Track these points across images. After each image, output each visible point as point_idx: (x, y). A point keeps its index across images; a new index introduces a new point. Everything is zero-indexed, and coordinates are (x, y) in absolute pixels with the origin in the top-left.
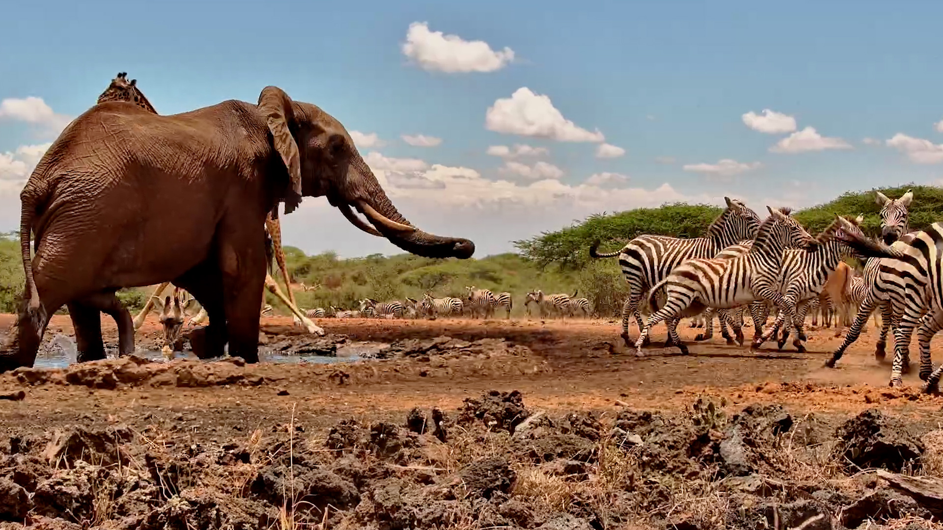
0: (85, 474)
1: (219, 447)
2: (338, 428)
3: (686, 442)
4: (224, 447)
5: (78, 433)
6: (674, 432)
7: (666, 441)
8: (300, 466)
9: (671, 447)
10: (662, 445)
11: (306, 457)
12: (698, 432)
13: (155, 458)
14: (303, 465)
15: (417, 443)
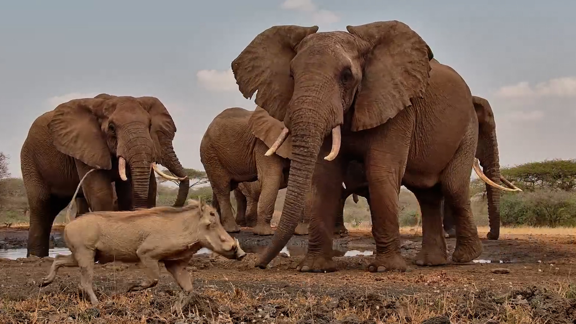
0: (194, 322)
1: (273, 307)
2: (344, 297)
3: (564, 309)
4: (275, 308)
5: (195, 295)
6: (556, 302)
7: (550, 308)
8: (321, 320)
9: (553, 312)
10: (548, 310)
11: (325, 314)
12: (571, 302)
13: (235, 313)
14: (323, 319)
15: (394, 306)
